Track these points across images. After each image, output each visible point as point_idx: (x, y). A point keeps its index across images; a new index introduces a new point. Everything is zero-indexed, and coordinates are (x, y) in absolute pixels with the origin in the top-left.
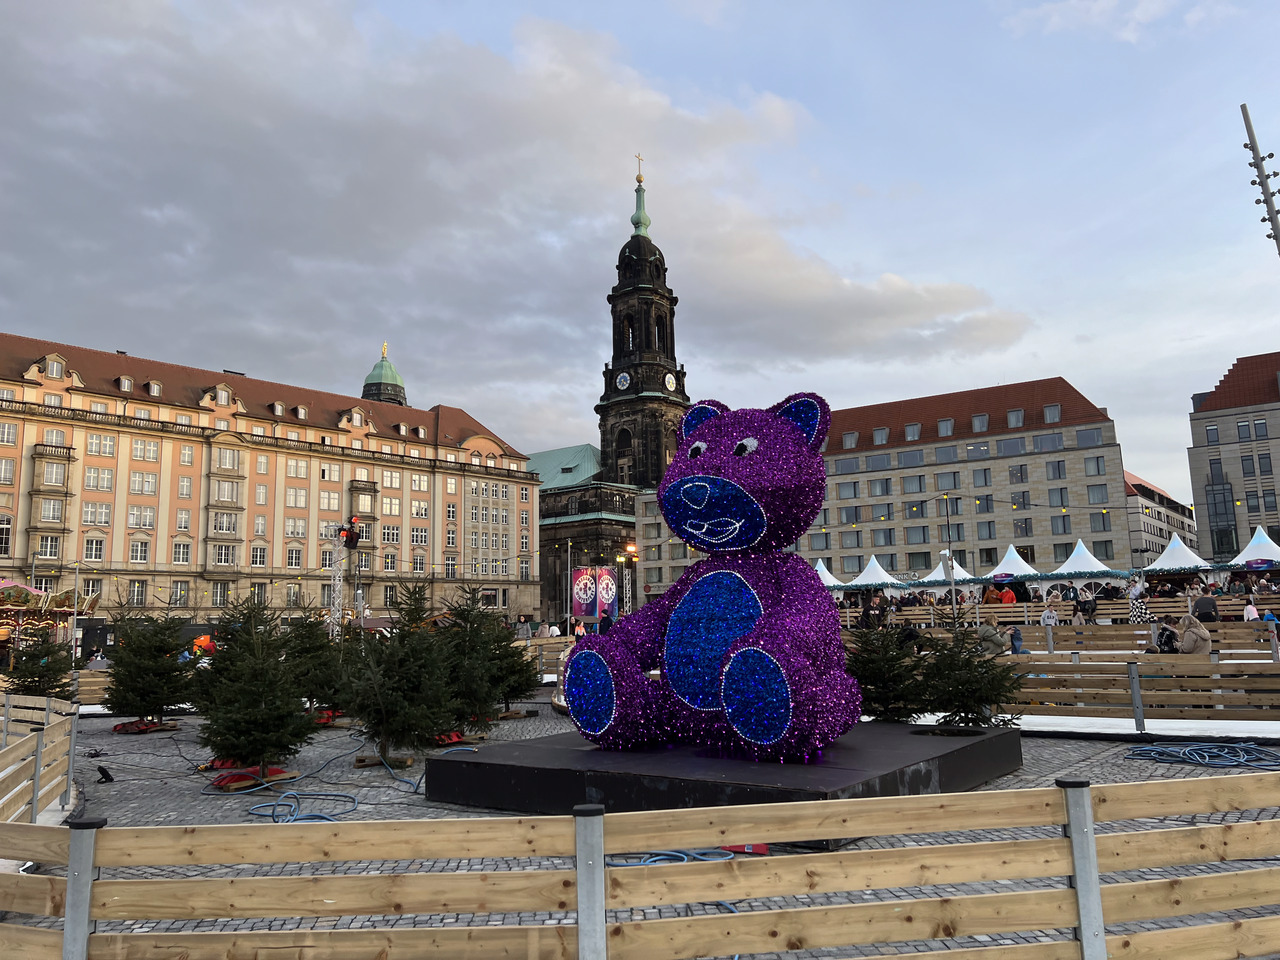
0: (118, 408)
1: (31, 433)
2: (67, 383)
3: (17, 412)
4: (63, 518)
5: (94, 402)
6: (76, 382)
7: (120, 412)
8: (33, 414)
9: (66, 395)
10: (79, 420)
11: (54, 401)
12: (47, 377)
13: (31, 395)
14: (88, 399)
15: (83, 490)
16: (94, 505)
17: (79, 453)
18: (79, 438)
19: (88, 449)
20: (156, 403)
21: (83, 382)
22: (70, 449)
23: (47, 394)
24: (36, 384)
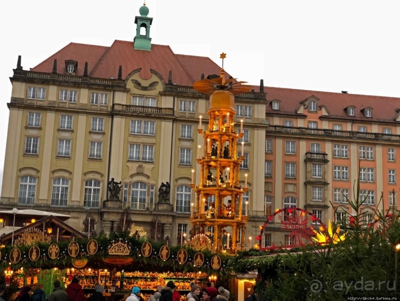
0: (349, 127)
1: (303, 146)
2: (320, 114)
3: (296, 134)
4: (324, 200)
5: (334, 125)
6: (324, 113)
7: (349, 129)
8: (304, 134)
9: (319, 121)
10: (327, 136)
11: (313, 126)
12: (310, 112)
13: (301, 123)
14: (331, 123)
15: (333, 181)
16: (339, 189)
17: (329, 157)
18: (328, 148)
19: (334, 155)
20: (370, 122)
21: (328, 112)
22: (325, 154)
23: (309, 122)
24: (303, 116)
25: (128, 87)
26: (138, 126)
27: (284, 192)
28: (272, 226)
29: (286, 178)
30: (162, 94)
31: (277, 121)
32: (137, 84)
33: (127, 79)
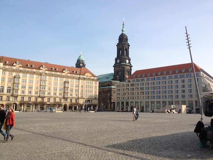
0: (27, 69)
1: (14, 74)
4: (18, 87)
8: (14, 71)
9: (19, 68)
10: (21, 71)
14: (23, 68)
15: (22, 83)
20: (33, 69)
21: (22, 65)
24: (15, 66)
31: (7, 67)
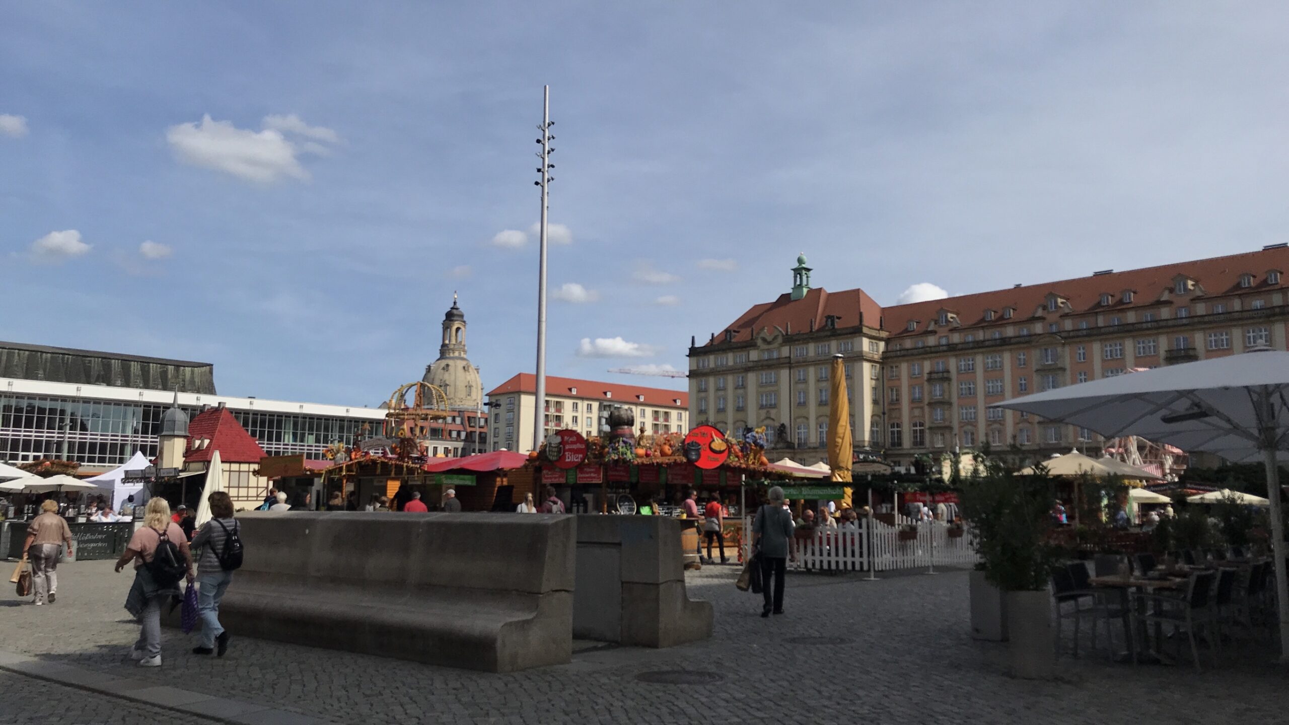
0: (982, 335)
1: (927, 366)
2: (950, 326)
4: (945, 420)
5: (966, 335)
7: (981, 337)
8: (930, 353)
9: (950, 335)
10: (954, 350)
11: (942, 341)
13: (931, 341)
14: (962, 334)
15: (959, 398)
17: (953, 374)
18: (952, 363)
19: (959, 371)
20: (1003, 325)
22: (948, 372)
23: (940, 337)
24: (934, 332)
25: (758, 344)
26: (764, 376)
27: (912, 417)
28: (900, 452)
29: (913, 401)
30: (782, 345)
31: (908, 343)
32: (764, 340)
33: (757, 338)
